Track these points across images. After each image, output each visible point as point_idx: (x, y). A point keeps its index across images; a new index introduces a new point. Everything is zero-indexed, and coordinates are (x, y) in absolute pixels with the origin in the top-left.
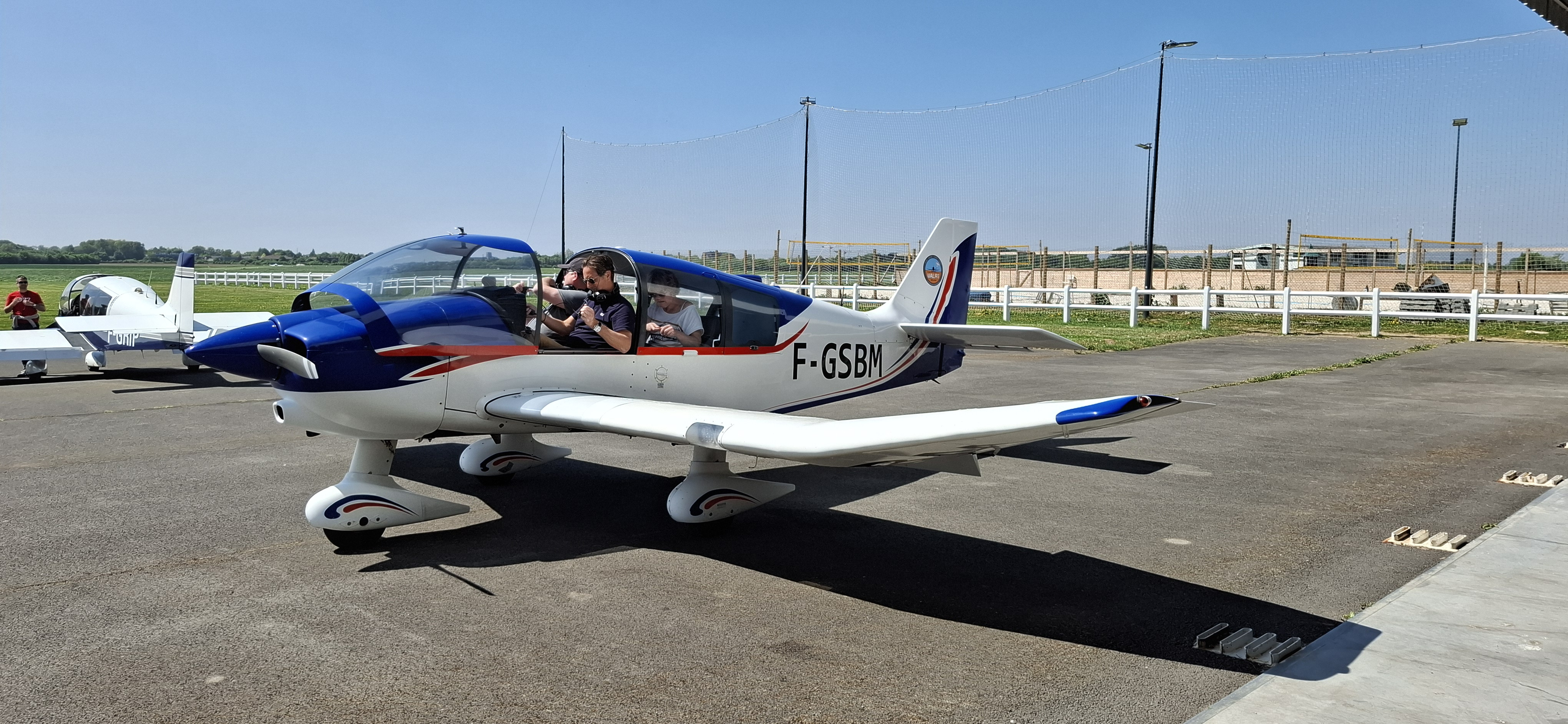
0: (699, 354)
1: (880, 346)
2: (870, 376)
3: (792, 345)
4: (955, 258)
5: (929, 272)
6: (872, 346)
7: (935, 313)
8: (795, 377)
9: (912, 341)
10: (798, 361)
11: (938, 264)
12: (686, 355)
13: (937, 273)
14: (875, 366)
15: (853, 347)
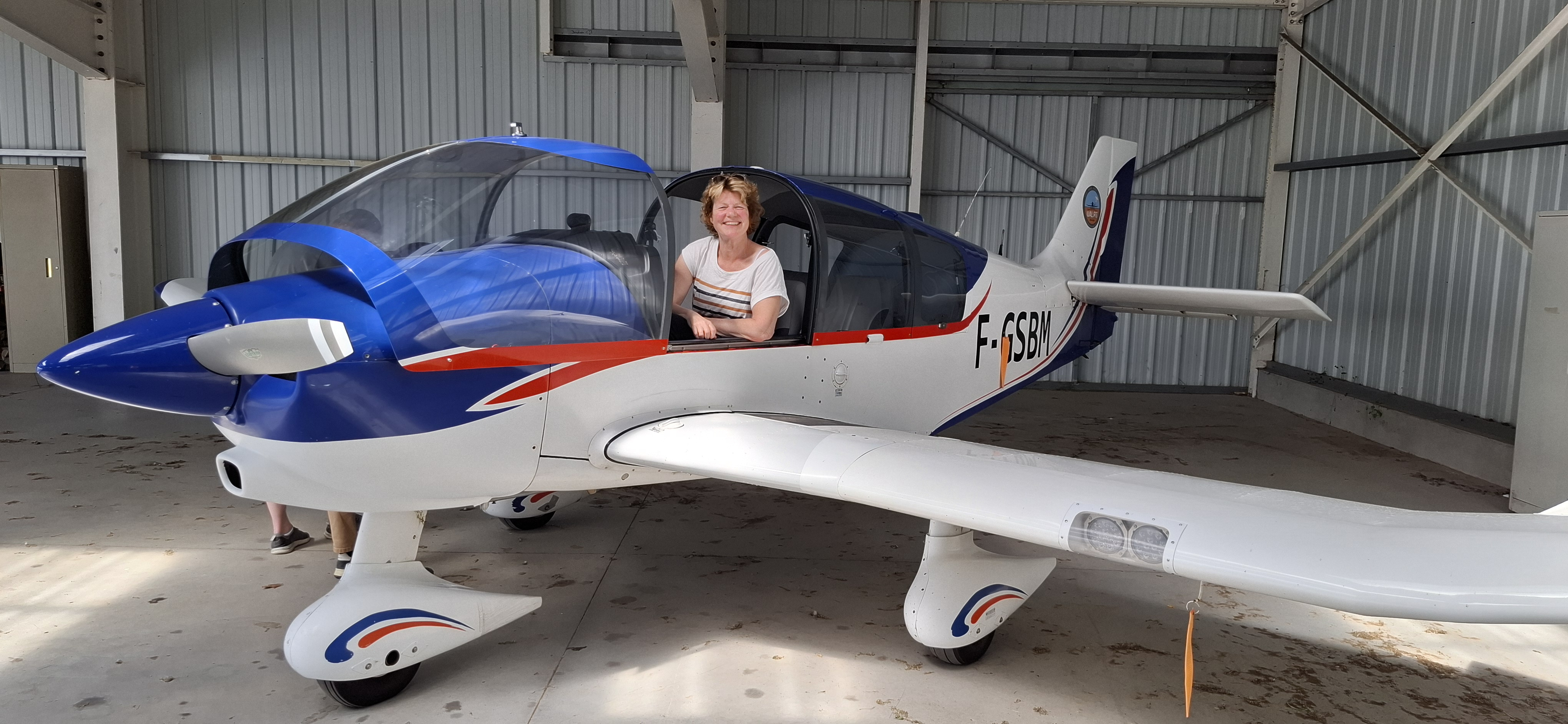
0: (885, 339)
1: (1049, 312)
2: (1039, 356)
3: (976, 319)
4: (1112, 190)
5: (1089, 210)
6: (1043, 313)
7: (1092, 265)
8: (977, 366)
9: (1074, 304)
10: (982, 342)
11: (1097, 199)
12: (872, 342)
13: (1096, 211)
14: (1044, 342)
15: (1028, 316)
